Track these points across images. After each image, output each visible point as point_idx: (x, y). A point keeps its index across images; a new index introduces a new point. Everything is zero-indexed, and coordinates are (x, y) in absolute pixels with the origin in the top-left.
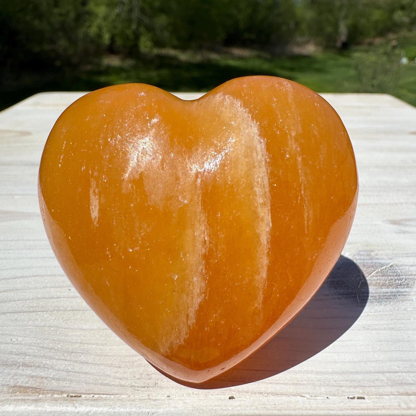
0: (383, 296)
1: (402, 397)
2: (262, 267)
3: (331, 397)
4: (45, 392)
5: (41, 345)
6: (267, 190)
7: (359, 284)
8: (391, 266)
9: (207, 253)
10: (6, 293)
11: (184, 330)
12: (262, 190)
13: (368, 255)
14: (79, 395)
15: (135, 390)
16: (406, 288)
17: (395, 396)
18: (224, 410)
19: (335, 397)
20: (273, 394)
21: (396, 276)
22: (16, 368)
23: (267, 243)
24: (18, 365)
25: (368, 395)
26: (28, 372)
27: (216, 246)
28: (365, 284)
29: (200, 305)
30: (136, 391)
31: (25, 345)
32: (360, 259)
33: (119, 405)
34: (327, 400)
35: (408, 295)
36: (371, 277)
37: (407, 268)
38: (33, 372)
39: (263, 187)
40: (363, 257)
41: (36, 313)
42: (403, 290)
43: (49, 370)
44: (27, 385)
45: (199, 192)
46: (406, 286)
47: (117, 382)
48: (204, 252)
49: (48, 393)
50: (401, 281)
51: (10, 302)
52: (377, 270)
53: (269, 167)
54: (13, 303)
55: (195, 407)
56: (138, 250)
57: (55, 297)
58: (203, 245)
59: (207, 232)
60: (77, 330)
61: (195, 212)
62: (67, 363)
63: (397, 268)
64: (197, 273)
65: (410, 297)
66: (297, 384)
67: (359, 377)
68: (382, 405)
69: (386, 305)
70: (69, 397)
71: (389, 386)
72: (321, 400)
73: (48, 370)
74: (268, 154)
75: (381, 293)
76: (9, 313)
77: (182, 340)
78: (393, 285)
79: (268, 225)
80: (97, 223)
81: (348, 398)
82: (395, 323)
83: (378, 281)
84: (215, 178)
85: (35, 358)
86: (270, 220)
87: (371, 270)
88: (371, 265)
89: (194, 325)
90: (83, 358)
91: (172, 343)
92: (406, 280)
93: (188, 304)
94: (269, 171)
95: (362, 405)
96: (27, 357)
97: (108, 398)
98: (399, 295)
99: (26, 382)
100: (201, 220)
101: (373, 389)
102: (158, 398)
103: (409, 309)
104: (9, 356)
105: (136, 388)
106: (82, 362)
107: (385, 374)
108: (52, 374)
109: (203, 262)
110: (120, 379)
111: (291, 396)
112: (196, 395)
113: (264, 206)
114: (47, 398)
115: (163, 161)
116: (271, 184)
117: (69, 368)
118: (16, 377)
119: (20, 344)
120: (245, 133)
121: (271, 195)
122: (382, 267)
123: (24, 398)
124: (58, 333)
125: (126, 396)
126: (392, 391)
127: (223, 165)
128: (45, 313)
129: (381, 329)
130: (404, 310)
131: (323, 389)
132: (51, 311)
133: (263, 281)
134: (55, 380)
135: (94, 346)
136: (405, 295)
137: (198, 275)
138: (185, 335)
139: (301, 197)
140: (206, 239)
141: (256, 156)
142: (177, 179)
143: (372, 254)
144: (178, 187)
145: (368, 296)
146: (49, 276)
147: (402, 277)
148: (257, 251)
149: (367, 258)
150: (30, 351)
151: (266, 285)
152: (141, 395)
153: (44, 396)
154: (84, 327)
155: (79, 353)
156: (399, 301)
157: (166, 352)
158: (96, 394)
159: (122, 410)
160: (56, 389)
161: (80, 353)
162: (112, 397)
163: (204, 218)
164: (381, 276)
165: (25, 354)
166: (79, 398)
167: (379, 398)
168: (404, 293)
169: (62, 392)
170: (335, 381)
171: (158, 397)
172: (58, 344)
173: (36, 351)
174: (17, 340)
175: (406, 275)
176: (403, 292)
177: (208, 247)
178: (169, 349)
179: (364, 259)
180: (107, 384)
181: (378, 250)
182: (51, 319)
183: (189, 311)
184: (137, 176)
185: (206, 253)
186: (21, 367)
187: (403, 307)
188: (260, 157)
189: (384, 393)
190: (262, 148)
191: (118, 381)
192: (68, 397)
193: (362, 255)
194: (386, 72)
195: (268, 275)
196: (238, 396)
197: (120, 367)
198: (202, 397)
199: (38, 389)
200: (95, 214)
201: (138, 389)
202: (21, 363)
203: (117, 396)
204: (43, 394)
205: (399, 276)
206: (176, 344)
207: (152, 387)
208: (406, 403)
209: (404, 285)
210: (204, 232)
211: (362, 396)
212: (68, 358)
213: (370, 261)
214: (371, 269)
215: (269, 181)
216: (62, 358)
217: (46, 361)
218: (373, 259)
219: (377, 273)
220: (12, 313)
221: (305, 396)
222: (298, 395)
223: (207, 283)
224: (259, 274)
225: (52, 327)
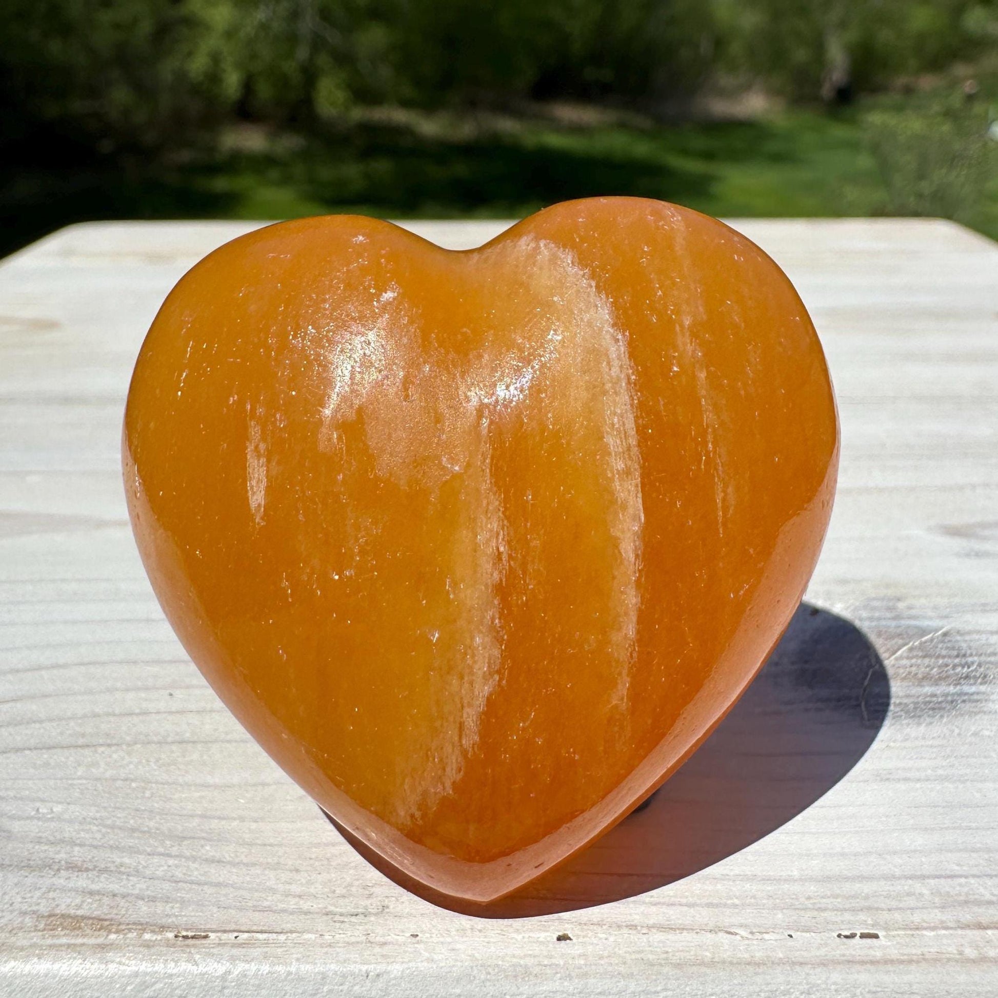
0: (925, 703)
1: (969, 932)
2: (626, 614)
3: (799, 933)
4: (123, 927)
5: (109, 822)
6: (633, 441)
7: (867, 675)
8: (945, 634)
9: (504, 580)
10: (19, 705)
11: (454, 760)
12: (622, 442)
13: (889, 609)
14: (203, 934)
15: (335, 922)
16: (981, 684)
17: (951, 932)
18: (545, 966)
19: (808, 935)
20: (661, 928)
21: (957, 656)
22: (53, 873)
23: (636, 559)
24: (56, 867)
25: (886, 929)
26: (82, 882)
27: (524, 566)
28: (882, 677)
29: (489, 701)
30: (338, 925)
31: (71, 821)
32: (871, 619)
33: (299, 956)
34: (790, 942)
35: (986, 700)
36: (896, 659)
37: (984, 637)
38: (93, 882)
39: (623, 436)
40: (877, 614)
41: (93, 749)
42: (973, 689)
43: (131, 878)
44: (80, 912)
45: (486, 447)
46: (979, 681)
47: (292, 903)
48: (498, 579)
49: (130, 930)
50: (969, 667)
51: (28, 723)
52: (911, 644)
53: (637, 391)
54: (37, 725)
55: (477, 960)
56: (351, 576)
57: (137, 711)
58: (494, 564)
59: (504, 534)
60: (193, 788)
61: (478, 490)
62: (171, 862)
63: (959, 638)
64: (481, 627)
65: (990, 705)
66: (717, 906)
67: (867, 888)
68: (919, 952)
69: (931, 723)
70: (180, 939)
71: (937, 907)
72: (776, 940)
73: (128, 879)
74: (632, 364)
75: (918, 697)
76: (30, 749)
77: (448, 784)
78: (948, 677)
79: (635, 518)
80: (262, 518)
81: (839, 936)
82: (952, 766)
83: (914, 669)
84: (519, 416)
85: (95, 851)
86: (641, 507)
87: (896, 643)
88: (899, 631)
89: (476, 749)
90: (208, 850)
91: (425, 793)
92: (980, 665)
93: (462, 698)
94: (636, 402)
95: (872, 952)
96: (77, 849)
97: (272, 941)
98: (964, 701)
99: (76, 905)
100: (491, 508)
101: (897, 916)
102: (389, 939)
103: (987, 733)
104: (33, 848)
105: (337, 918)
106: (206, 860)
107: (927, 881)
108: (139, 886)
109: (496, 602)
110: (300, 896)
111: (703, 932)
112: (480, 931)
113: (627, 477)
114: (128, 941)
115: (407, 382)
116: (641, 430)
117: (179, 874)
118: (51, 895)
119: (59, 819)
120: (582, 319)
121: (641, 453)
122: (923, 635)
123: (73, 941)
124: (148, 794)
125: (312, 936)
126: (944, 919)
127: (536, 389)
128: (113, 748)
129: (919, 780)
130: (975, 734)
131: (780, 916)
132: (129, 745)
133: (630, 646)
134: (146, 900)
135: (235, 823)
136: (977, 701)
137: (484, 631)
138: (456, 774)
139: (708, 457)
140: (502, 549)
141: (607, 370)
142: (438, 419)
143: (901, 605)
144: (439, 437)
145: (888, 705)
146: (121, 662)
147: (970, 659)
148: (614, 578)
149: (888, 615)
150: (82, 834)
151: (635, 655)
152: (349, 933)
153: (121, 936)
154: (210, 780)
155: (199, 838)
156: (962, 715)
157: (412, 816)
158: (243, 932)
159: (305, 968)
160: (148, 920)
161: (204, 838)
162: (282, 937)
163: (497, 503)
164: (921, 657)
165: (73, 843)
166: (203, 941)
167: (913, 935)
168: (975, 697)
169: (163, 928)
170: (809, 898)
171: (389, 937)
172: (150, 819)
173: (98, 836)
174: (52, 812)
175: (981, 655)
176: (972, 694)
177: (507, 568)
178: (419, 809)
179: (879, 619)
180: (269, 910)
181: (914, 597)
182: (131, 763)
183: (465, 715)
184: (351, 415)
185: (501, 580)
186: (62, 871)
187: (973, 729)
188: (615, 371)
189: (925, 925)
190: (620, 351)
191: (293, 901)
192: (177, 939)
193: (874, 609)
194: (952, 160)
195: (638, 632)
196: (580, 933)
197: (297, 871)
198: (493, 935)
199: (106, 920)
200: (257, 498)
201: (342, 919)
202: (63, 862)
203: (294, 935)
204: (117, 932)
205: (964, 655)
206: (436, 793)
207: (376, 914)
208: (977, 947)
209: (975, 677)
210: (498, 534)
211: (871, 932)
212: (175, 850)
213: (893, 623)
214: (896, 640)
215: (635, 421)
216: (161, 850)
217: (123, 857)
218: (903, 618)
219: (911, 649)
220: (36, 749)
221: (737, 931)
222: (720, 931)
223: (503, 647)
224: (620, 629)
225: (132, 780)
